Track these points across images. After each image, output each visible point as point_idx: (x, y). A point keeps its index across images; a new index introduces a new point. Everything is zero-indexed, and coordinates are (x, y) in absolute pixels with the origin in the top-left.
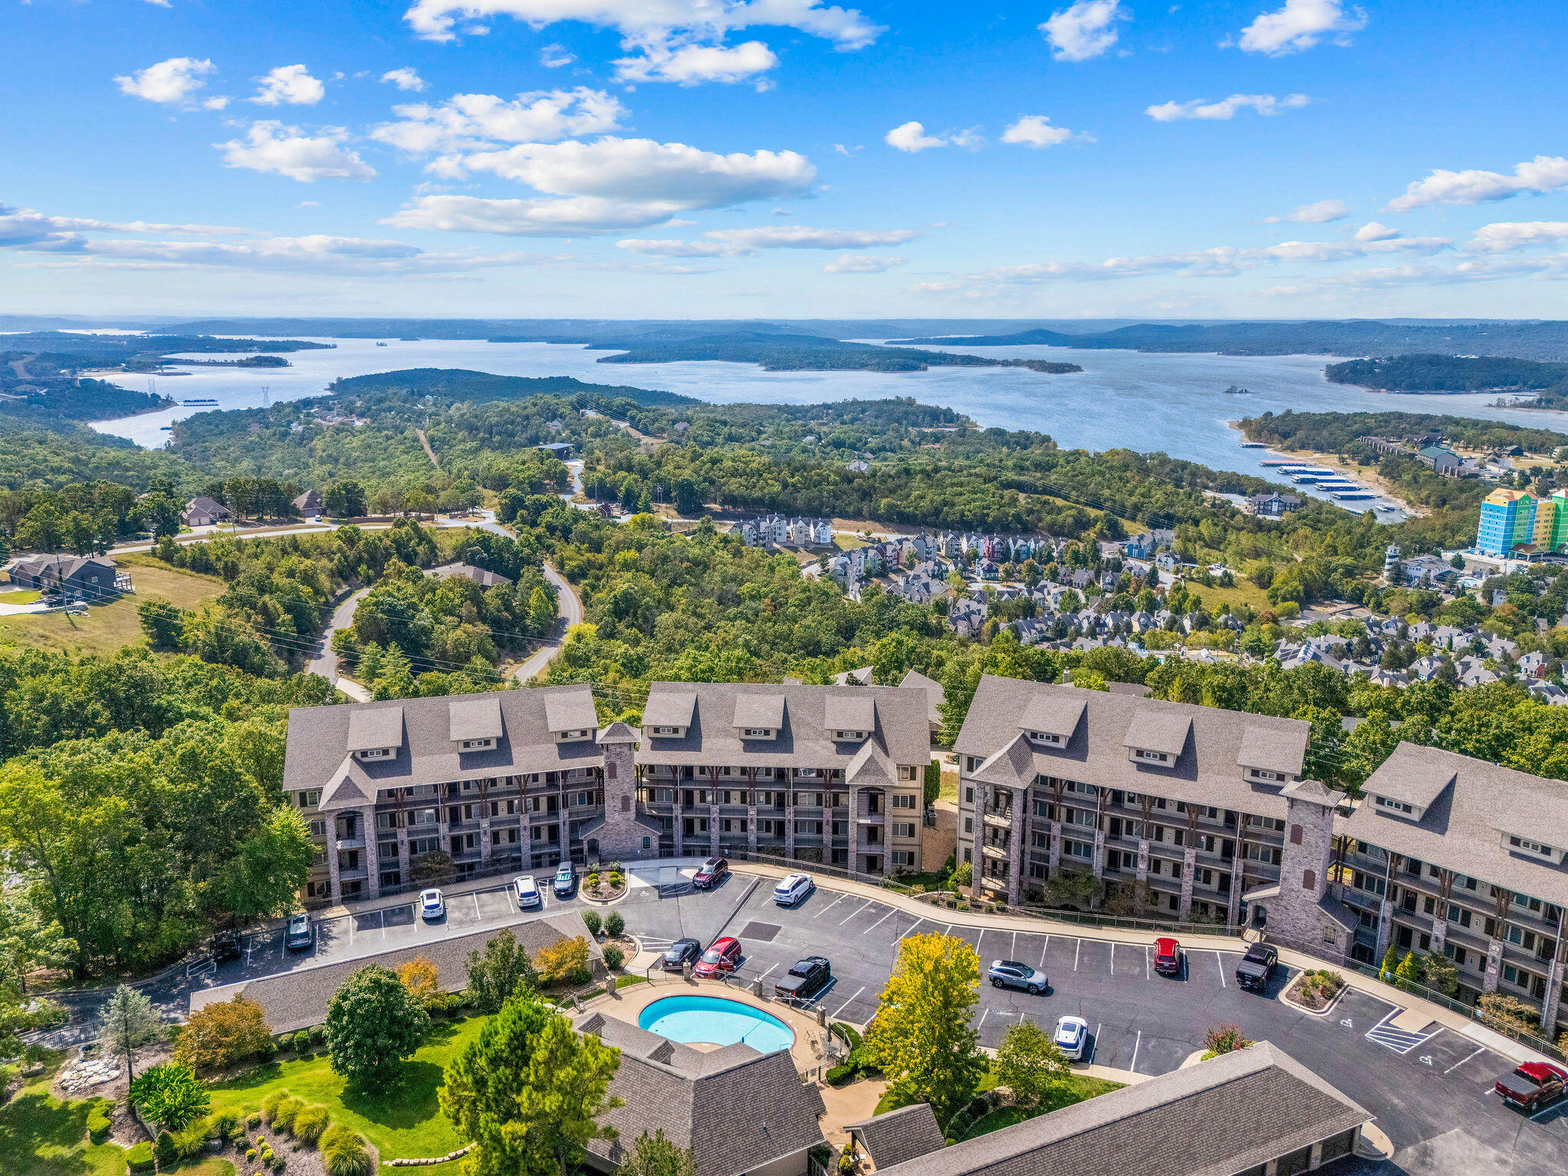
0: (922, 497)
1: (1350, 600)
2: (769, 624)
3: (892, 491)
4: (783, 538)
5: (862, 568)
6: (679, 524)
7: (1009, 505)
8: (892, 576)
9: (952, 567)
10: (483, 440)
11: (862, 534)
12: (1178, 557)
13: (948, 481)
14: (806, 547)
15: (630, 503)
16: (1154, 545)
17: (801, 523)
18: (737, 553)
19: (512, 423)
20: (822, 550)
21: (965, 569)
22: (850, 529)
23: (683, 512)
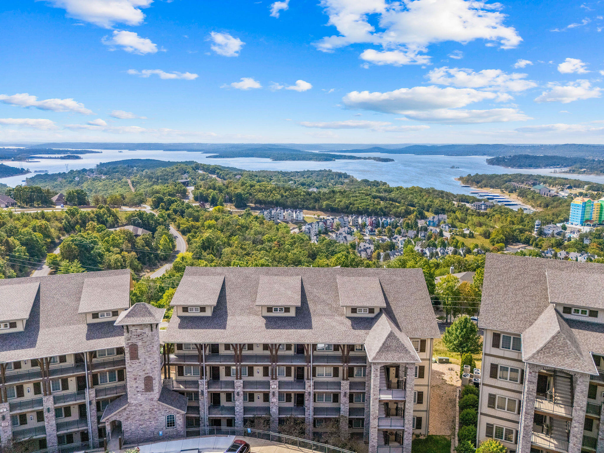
0: (341, 201)
1: (524, 243)
2: (277, 253)
3: (328, 199)
4: (282, 218)
5: (317, 230)
6: (236, 212)
7: (377, 204)
8: (330, 233)
9: (355, 230)
10: (154, 182)
11: (316, 216)
12: (450, 225)
13: (351, 195)
14: (292, 221)
15: (214, 202)
16: (439, 221)
17: (290, 211)
18: (262, 223)
19: (167, 175)
20: (299, 223)
21: (361, 231)
22: (310, 214)
23: (237, 207)
